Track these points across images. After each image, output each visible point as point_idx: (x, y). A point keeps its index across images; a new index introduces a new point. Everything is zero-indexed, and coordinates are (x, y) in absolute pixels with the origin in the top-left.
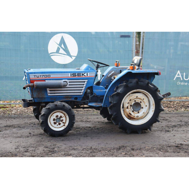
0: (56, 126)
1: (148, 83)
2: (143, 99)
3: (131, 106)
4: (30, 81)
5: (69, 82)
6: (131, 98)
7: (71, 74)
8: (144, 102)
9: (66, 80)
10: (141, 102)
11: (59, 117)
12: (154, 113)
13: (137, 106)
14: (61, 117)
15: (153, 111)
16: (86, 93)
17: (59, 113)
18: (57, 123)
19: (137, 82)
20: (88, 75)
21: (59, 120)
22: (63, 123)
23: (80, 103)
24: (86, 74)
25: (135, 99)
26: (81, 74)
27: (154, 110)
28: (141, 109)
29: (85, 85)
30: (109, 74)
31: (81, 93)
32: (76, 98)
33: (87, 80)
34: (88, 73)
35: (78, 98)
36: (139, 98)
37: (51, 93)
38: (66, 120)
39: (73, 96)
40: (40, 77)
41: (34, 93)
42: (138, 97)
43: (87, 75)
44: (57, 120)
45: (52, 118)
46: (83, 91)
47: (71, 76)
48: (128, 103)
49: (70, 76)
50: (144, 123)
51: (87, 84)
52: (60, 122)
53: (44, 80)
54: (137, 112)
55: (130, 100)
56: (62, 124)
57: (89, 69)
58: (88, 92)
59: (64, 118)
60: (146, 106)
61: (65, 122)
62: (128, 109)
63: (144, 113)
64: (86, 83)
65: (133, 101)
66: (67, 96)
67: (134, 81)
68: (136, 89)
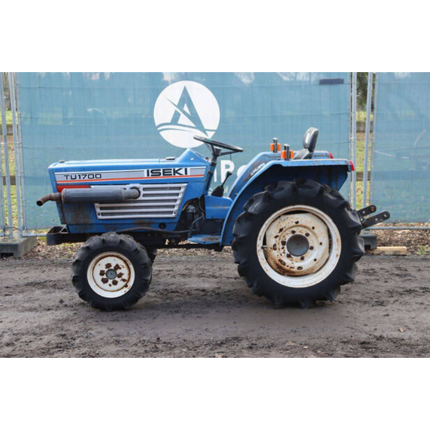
0: (106, 286)
1: (321, 191)
2: (313, 228)
3: (283, 243)
4: (57, 188)
5: (144, 189)
6: (283, 225)
7: (148, 171)
8: (314, 233)
9: (137, 185)
10: (307, 235)
11: (112, 268)
12: (339, 260)
13: (299, 243)
14: (117, 267)
15: (337, 256)
16: (184, 214)
17: (113, 258)
18: (110, 282)
19: (294, 189)
20: (189, 174)
21: (113, 273)
22: (124, 280)
23: (175, 236)
24: (182, 172)
25: (293, 227)
26: (172, 171)
27: (339, 254)
28: (309, 250)
29: (180, 196)
30: (253, 169)
31: (171, 212)
32: (163, 225)
33: (186, 184)
34: (188, 169)
35: (168, 226)
36: (301, 226)
37: (103, 214)
38: (130, 274)
39: (156, 221)
40: (78, 177)
41: (66, 214)
42: (300, 223)
43: (186, 173)
44: (109, 274)
45: (98, 269)
46: (176, 208)
47: (148, 175)
48: (276, 237)
49: (146, 175)
50: (315, 284)
51: (185, 193)
52: (117, 279)
53: (88, 185)
54: (300, 257)
55: (281, 230)
56: (121, 284)
57: (192, 159)
58: (190, 211)
59: (124, 271)
60: (321, 244)
61: (126, 278)
62: (275, 249)
63: (315, 260)
64: (182, 190)
65: (288, 232)
66: (140, 221)
67: (287, 185)
68: (294, 205)
